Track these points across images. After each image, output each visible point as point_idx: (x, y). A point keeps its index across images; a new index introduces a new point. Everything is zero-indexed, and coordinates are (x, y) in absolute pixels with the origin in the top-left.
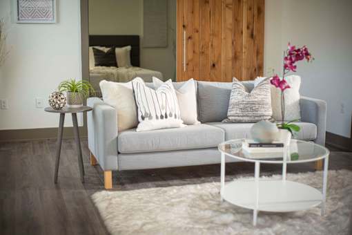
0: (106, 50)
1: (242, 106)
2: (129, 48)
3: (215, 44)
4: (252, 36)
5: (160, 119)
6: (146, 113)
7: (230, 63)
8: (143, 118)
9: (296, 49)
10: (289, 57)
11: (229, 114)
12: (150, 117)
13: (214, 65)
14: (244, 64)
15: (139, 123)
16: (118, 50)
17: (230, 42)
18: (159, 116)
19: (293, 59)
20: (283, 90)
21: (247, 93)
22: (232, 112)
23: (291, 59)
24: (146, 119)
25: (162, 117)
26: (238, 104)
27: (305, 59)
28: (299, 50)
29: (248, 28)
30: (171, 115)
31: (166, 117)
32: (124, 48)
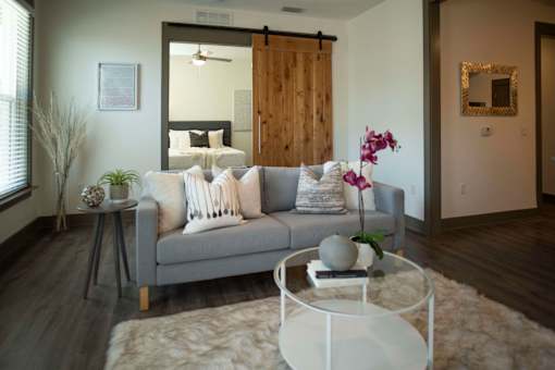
0: (200, 133)
1: (310, 196)
2: (222, 131)
3: (288, 126)
4: (322, 120)
5: (212, 219)
6: (196, 211)
7: (302, 145)
8: (192, 217)
9: (377, 134)
10: (367, 145)
11: (297, 203)
12: (200, 216)
13: (287, 147)
14: (315, 145)
15: (187, 222)
16: (211, 133)
17: (301, 125)
18: (211, 214)
19: (373, 148)
20: (361, 189)
21: (315, 182)
22: (301, 202)
23: (370, 148)
24: (195, 218)
25: (215, 215)
26: (306, 193)
27: (388, 148)
28: (380, 136)
29: (318, 113)
30: (226, 212)
31: (220, 215)
32: (217, 132)
